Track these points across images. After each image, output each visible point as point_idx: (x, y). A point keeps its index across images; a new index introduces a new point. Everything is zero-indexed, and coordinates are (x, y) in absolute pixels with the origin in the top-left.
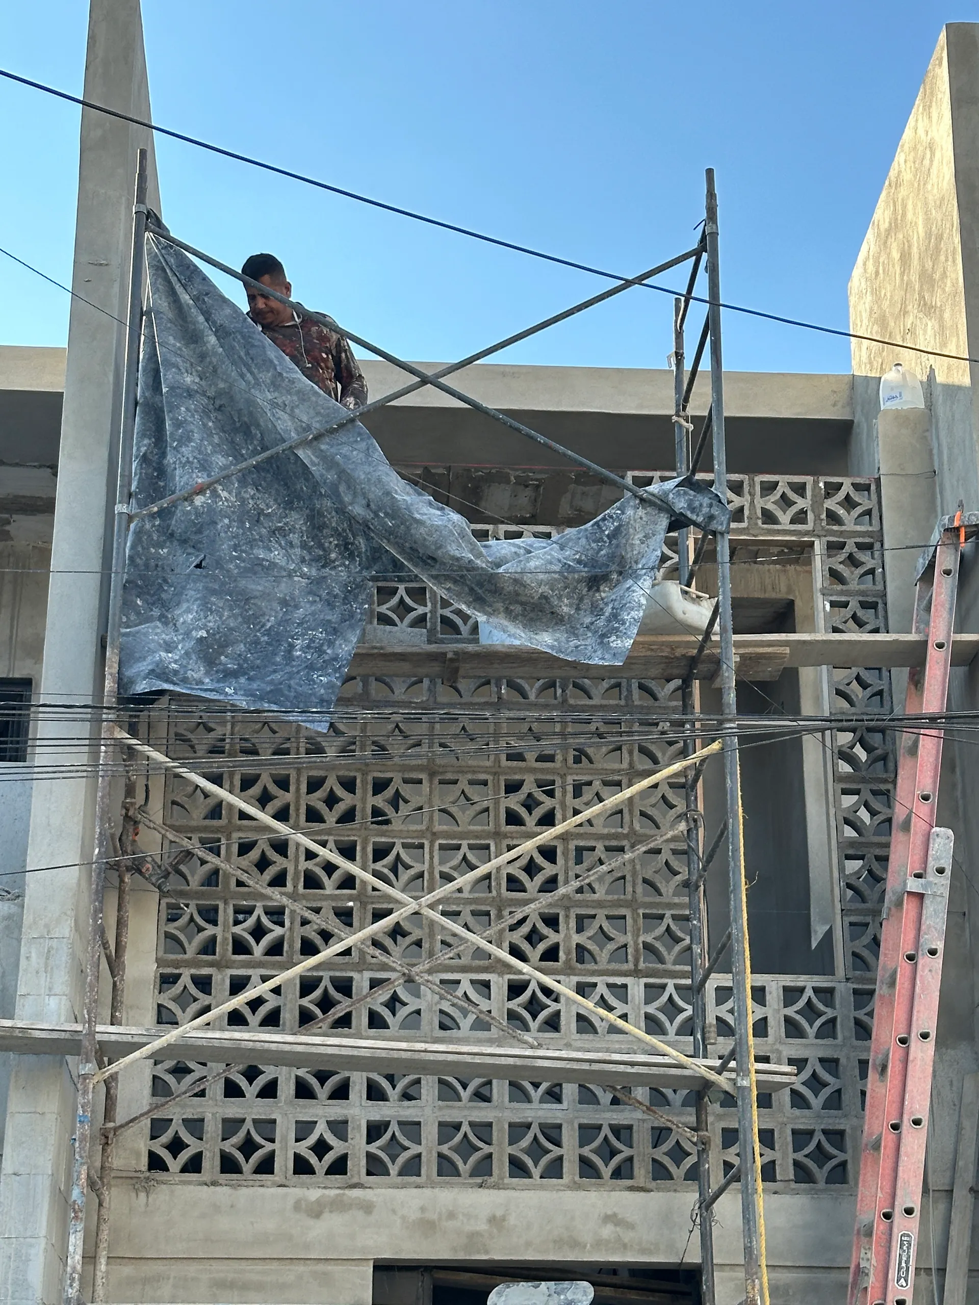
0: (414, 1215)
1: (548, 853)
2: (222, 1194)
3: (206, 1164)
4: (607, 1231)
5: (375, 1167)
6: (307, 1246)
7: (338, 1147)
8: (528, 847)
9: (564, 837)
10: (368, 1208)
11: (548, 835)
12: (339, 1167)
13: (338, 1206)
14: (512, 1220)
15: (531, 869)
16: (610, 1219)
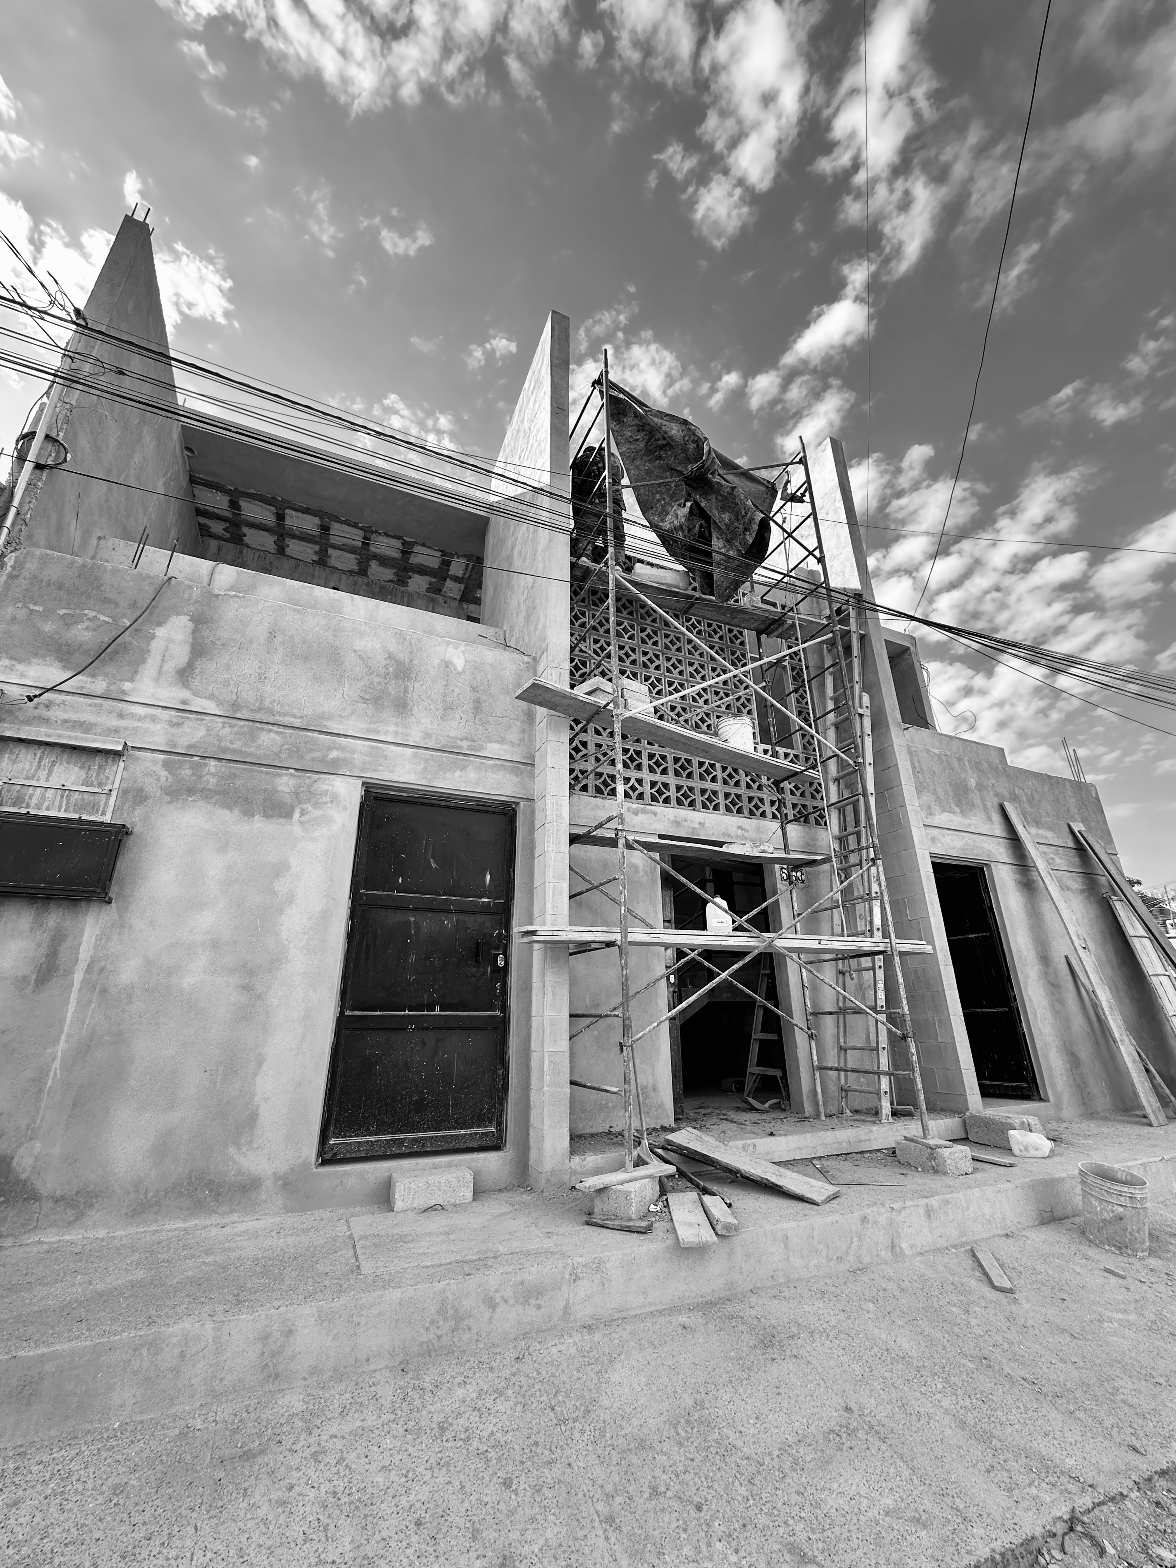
0: (673, 818)
1: (704, 690)
2: (599, 801)
3: (590, 789)
4: (739, 832)
5: (654, 799)
6: (633, 826)
7: (640, 789)
8: (698, 687)
9: (710, 686)
10: (655, 814)
11: (705, 685)
12: (641, 796)
13: (644, 811)
14: (707, 825)
15: (699, 694)
16: (740, 827)
